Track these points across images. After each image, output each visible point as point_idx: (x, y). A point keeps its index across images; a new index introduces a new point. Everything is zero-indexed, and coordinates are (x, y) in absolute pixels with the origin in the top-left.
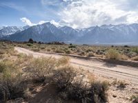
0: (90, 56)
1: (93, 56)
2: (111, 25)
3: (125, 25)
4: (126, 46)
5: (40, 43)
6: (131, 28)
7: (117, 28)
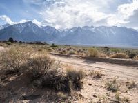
0: (70, 54)
1: (74, 54)
2: (92, 27)
3: (106, 28)
4: (106, 47)
5: (21, 42)
6: (111, 30)
7: (98, 30)
